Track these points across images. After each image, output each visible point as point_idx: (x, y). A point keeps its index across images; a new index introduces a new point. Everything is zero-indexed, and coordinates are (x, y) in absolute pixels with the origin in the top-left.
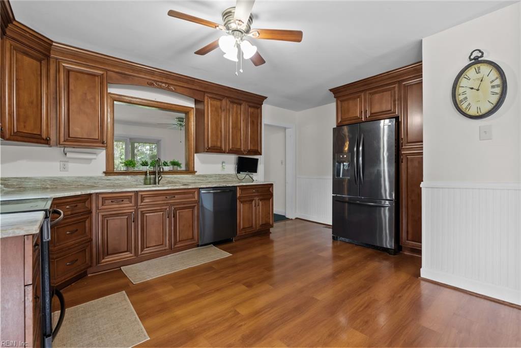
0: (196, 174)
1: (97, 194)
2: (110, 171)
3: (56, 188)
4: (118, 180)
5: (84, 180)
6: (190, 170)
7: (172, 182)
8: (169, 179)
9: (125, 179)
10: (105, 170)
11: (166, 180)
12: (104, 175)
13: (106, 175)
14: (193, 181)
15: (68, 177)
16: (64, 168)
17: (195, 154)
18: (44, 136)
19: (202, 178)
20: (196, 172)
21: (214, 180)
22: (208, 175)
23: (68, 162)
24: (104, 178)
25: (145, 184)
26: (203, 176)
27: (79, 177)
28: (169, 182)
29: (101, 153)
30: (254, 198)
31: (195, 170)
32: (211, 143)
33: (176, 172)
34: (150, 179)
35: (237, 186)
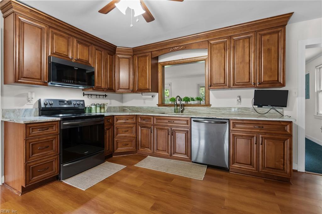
0: (211, 106)
2: (162, 104)
3: (141, 111)
4: (163, 109)
5: (150, 108)
6: (208, 105)
7: (192, 112)
8: (190, 110)
9: (166, 109)
10: (158, 104)
11: (188, 110)
12: (157, 106)
13: (158, 106)
14: (208, 112)
15: (145, 107)
16: (144, 103)
17: (210, 91)
19: (216, 110)
20: (211, 105)
21: (228, 113)
22: (222, 108)
23: (145, 100)
24: (157, 108)
25: (175, 112)
26: (217, 108)
27: (148, 107)
28: (190, 112)
29: (157, 95)
30: (255, 135)
31: (210, 104)
32: (214, 81)
33: (199, 105)
34: (177, 109)
35: (229, 119)
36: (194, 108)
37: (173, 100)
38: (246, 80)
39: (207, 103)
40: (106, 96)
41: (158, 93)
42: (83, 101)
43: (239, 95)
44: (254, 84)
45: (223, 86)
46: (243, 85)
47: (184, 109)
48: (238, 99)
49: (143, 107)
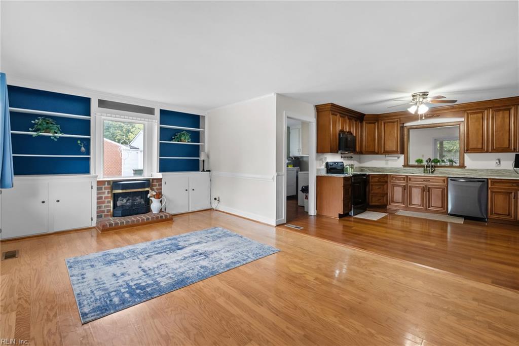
0: (466, 168)
1: (390, 175)
2: (406, 165)
3: (384, 172)
4: (409, 170)
6: (462, 166)
10: (403, 165)
11: (439, 171)
12: (403, 167)
14: (462, 173)
15: (388, 167)
16: (387, 164)
17: (465, 154)
18: (376, 151)
20: (466, 167)
23: (388, 161)
25: (424, 173)
26: (473, 170)
27: (392, 168)
28: (441, 173)
29: (402, 157)
30: (513, 191)
31: (465, 165)
32: (471, 146)
33: (451, 166)
34: (427, 170)
35: (487, 179)
36: (446, 169)
37: (420, 161)
38: (506, 145)
39: (462, 165)
40: (351, 157)
41: (403, 155)
42: (343, 162)
43: (498, 158)
44: (514, 149)
45: (481, 150)
46: (502, 150)
47: (434, 170)
48: (497, 161)
49: (385, 168)
